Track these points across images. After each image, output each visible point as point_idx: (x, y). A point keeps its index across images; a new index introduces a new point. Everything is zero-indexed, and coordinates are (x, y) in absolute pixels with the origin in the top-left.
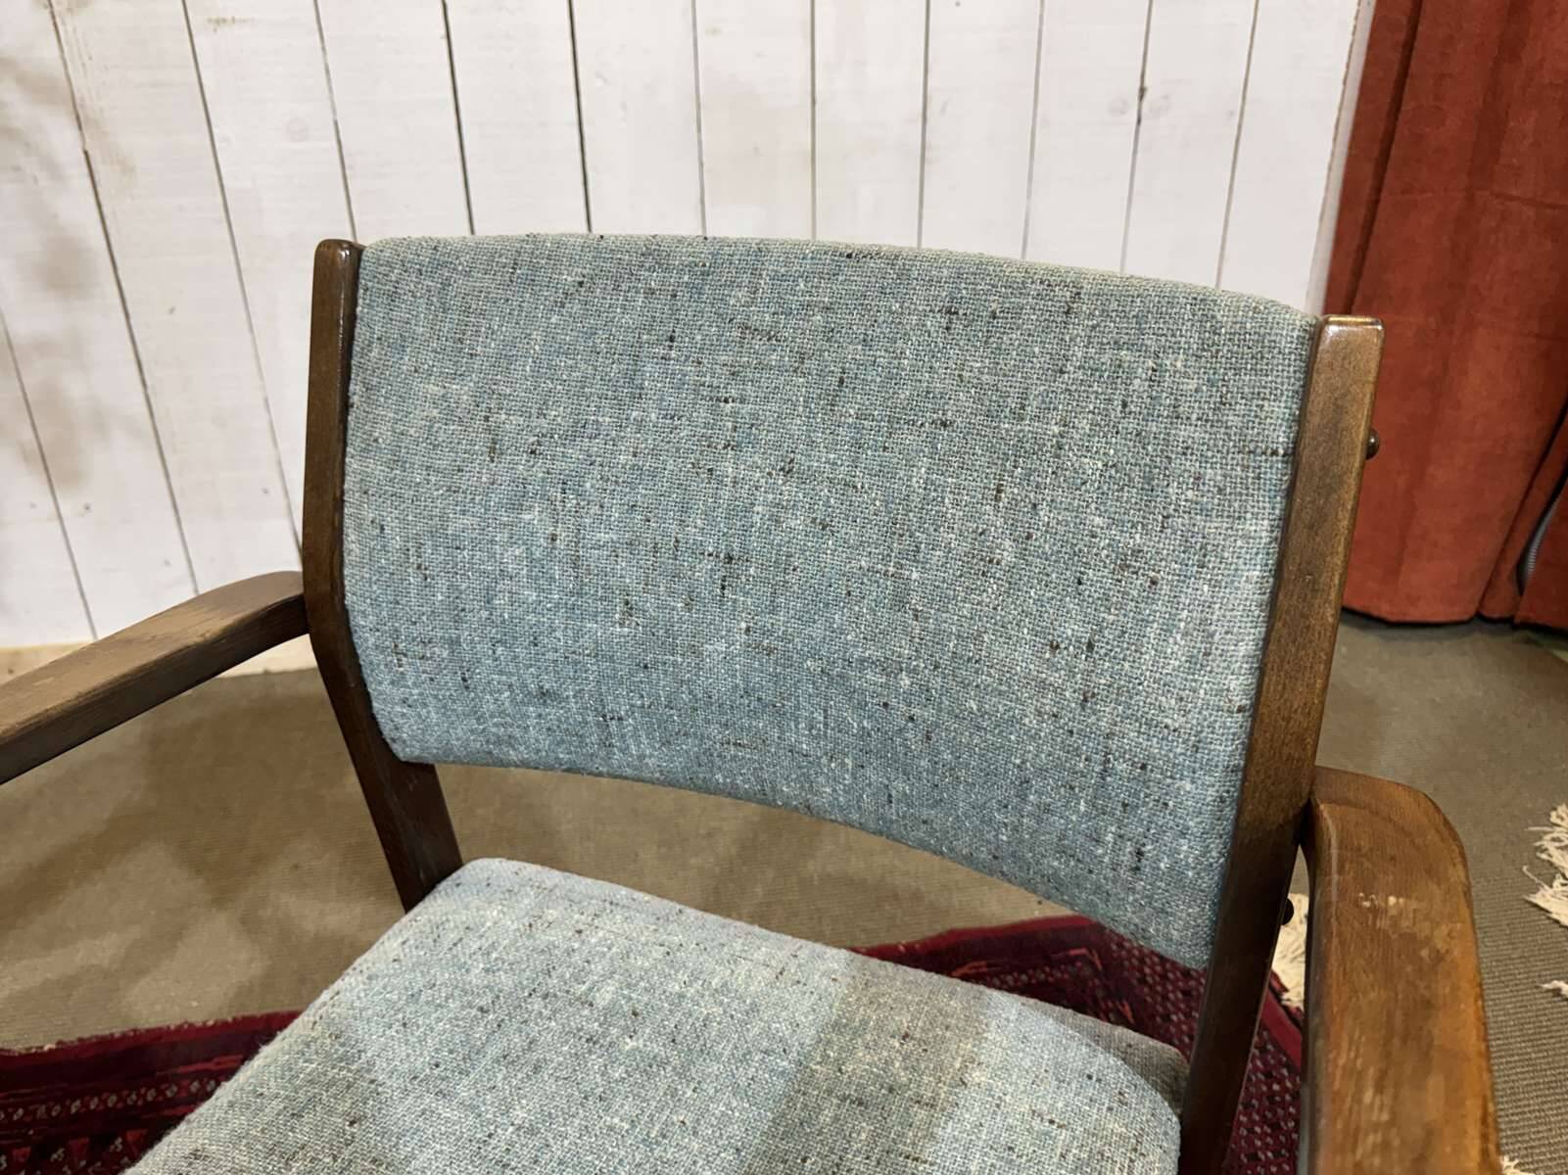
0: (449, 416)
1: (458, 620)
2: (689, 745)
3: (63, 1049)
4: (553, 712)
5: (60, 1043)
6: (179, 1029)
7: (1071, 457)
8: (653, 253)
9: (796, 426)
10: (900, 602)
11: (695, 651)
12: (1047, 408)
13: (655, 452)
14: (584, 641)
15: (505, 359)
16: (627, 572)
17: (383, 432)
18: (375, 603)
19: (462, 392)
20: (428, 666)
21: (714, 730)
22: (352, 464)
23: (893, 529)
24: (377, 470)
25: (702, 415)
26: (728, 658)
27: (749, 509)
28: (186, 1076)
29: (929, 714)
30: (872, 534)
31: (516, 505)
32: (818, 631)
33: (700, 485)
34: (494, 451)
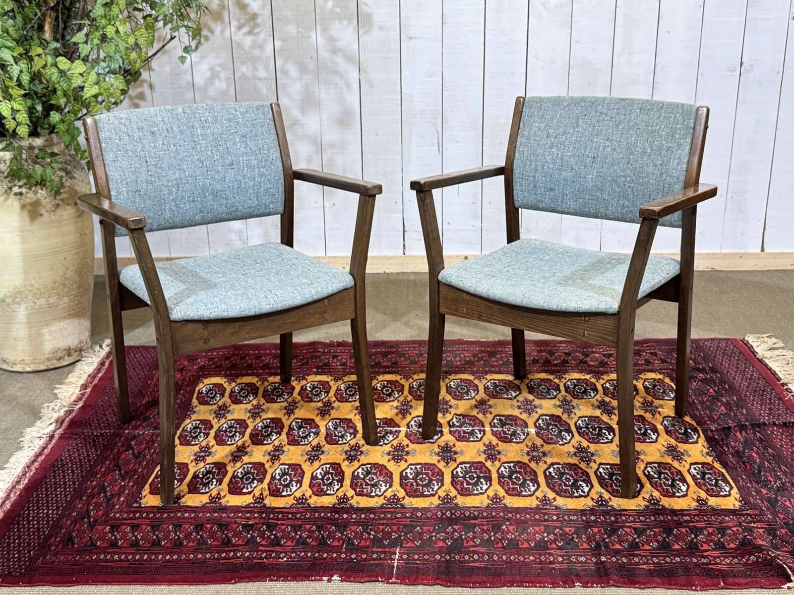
0: (539, 130)
1: (536, 172)
2: (581, 201)
4: (552, 194)
6: (396, 341)
7: (660, 133)
8: (583, 99)
9: (610, 131)
10: (628, 163)
11: (585, 178)
12: (657, 124)
13: (580, 137)
14: (562, 176)
15: (552, 119)
16: (572, 161)
17: (526, 133)
18: (520, 168)
19: (542, 125)
20: (528, 182)
21: (587, 197)
22: (519, 139)
23: (628, 149)
24: (524, 140)
25: (591, 129)
26: (592, 179)
27: (599, 147)
28: (404, 347)
29: (633, 185)
30: (624, 150)
31: (551, 148)
32: (612, 171)
33: (590, 143)
34: (548, 137)
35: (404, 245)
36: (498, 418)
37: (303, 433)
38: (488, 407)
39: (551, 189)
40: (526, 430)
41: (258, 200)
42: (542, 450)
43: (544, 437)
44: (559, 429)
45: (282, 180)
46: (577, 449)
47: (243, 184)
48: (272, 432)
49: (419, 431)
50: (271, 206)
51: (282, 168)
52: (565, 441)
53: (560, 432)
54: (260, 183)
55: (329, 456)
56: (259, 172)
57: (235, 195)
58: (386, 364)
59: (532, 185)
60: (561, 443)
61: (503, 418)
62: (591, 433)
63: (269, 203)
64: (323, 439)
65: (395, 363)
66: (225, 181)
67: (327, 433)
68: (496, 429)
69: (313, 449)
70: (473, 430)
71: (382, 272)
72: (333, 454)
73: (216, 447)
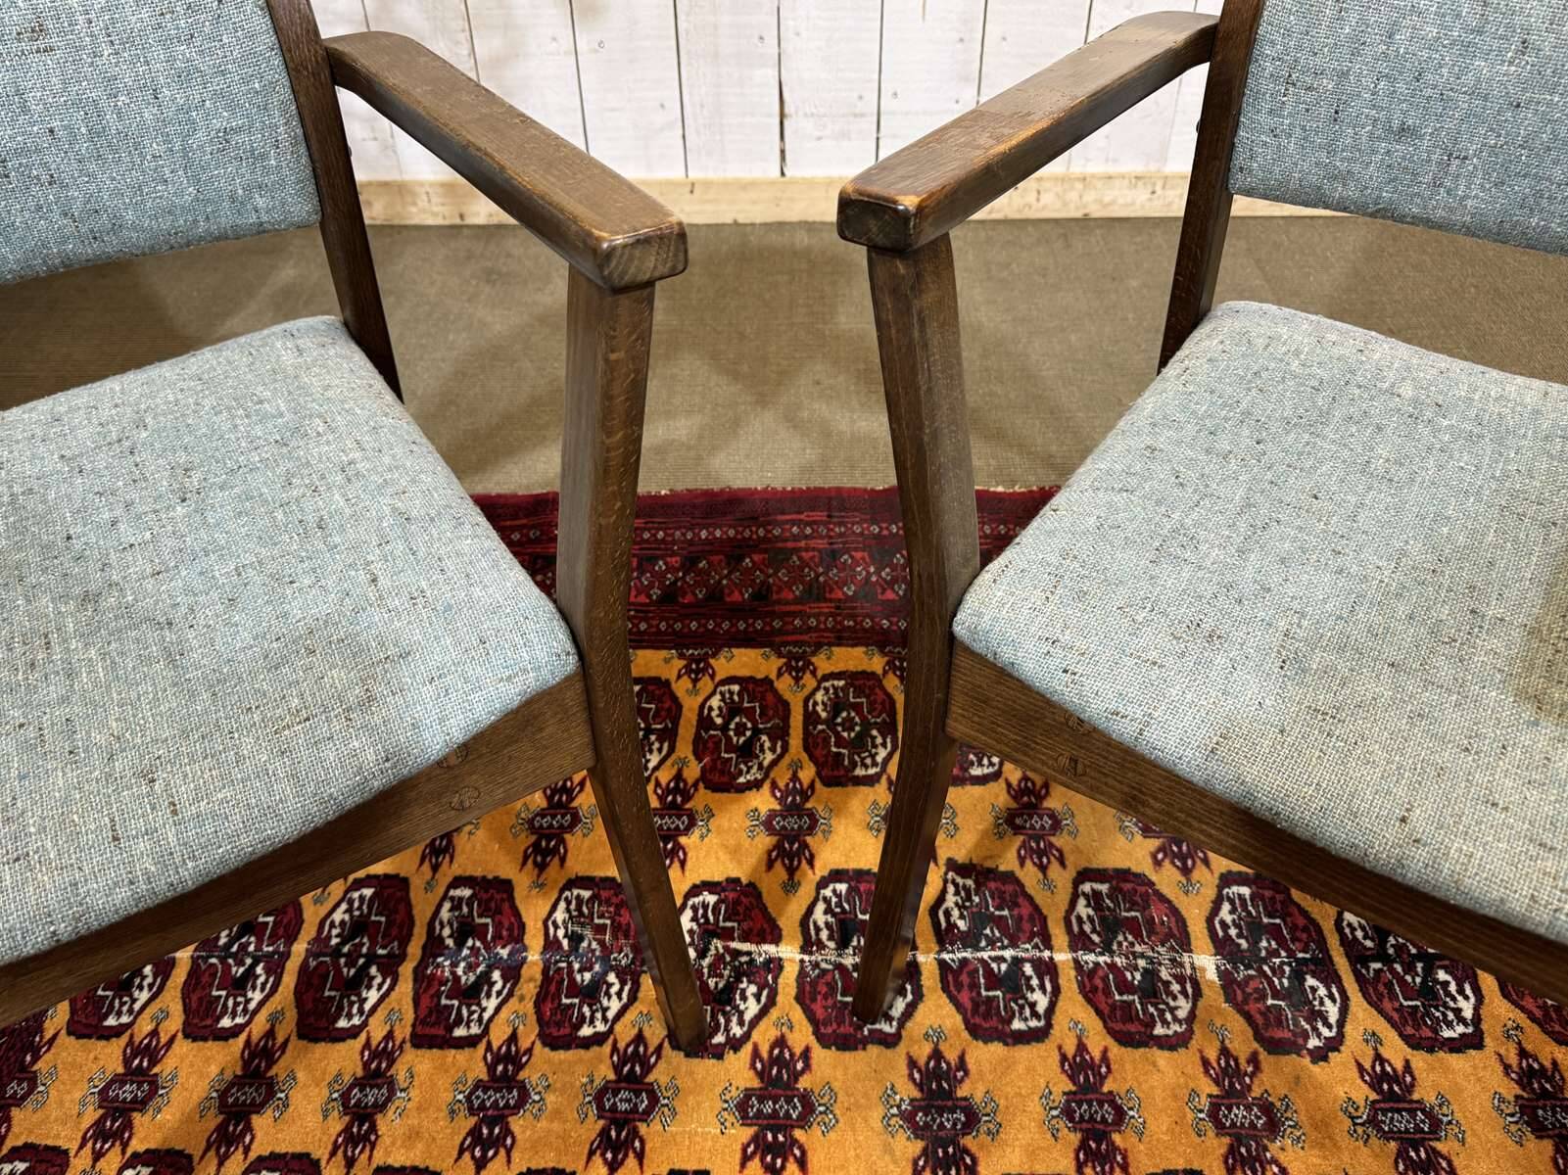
1: (1355, 53)
3: (674, 494)
4: (1402, 148)
5: (671, 490)
6: (765, 490)
20: (1310, 97)
28: (787, 522)
35: (783, 152)
36: (1087, 887)
37: (470, 968)
38: (1048, 822)
39: (1403, 129)
40: (1186, 958)
41: (196, 180)
42: (1256, 1092)
43: (1253, 1007)
44: (1291, 954)
45: (284, 92)
46: (1376, 1082)
47: (110, 117)
48: (372, 958)
49: (840, 967)
50: (260, 202)
51: (270, 39)
52: (1326, 1032)
53: (1298, 977)
54: (186, 110)
55: (543, 1124)
56: (171, 60)
57: (92, 167)
58: (736, 597)
59: (1324, 111)
60: (1313, 1043)
61: (1104, 888)
62: (1402, 983)
63: (248, 189)
64: (529, 1007)
65: (762, 594)
66: (25, 109)
67: (545, 971)
68: (1091, 958)
69: (491, 1068)
70: (1017, 962)
71: (729, 221)
72: (557, 1114)
73: (183, 1047)
